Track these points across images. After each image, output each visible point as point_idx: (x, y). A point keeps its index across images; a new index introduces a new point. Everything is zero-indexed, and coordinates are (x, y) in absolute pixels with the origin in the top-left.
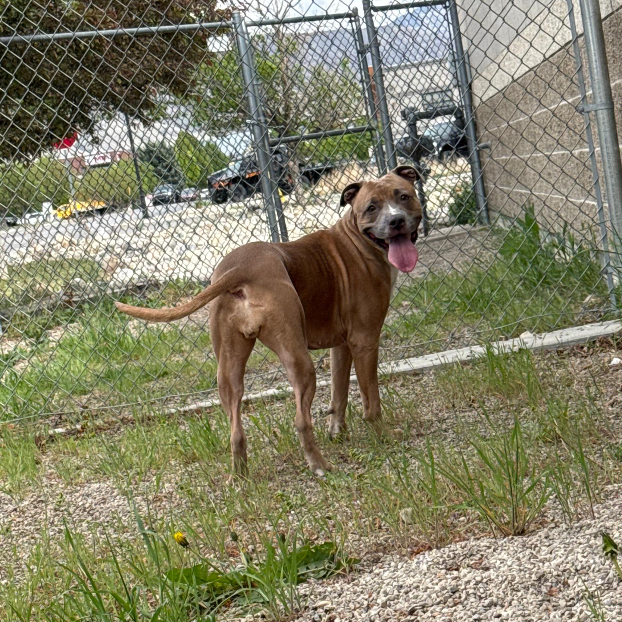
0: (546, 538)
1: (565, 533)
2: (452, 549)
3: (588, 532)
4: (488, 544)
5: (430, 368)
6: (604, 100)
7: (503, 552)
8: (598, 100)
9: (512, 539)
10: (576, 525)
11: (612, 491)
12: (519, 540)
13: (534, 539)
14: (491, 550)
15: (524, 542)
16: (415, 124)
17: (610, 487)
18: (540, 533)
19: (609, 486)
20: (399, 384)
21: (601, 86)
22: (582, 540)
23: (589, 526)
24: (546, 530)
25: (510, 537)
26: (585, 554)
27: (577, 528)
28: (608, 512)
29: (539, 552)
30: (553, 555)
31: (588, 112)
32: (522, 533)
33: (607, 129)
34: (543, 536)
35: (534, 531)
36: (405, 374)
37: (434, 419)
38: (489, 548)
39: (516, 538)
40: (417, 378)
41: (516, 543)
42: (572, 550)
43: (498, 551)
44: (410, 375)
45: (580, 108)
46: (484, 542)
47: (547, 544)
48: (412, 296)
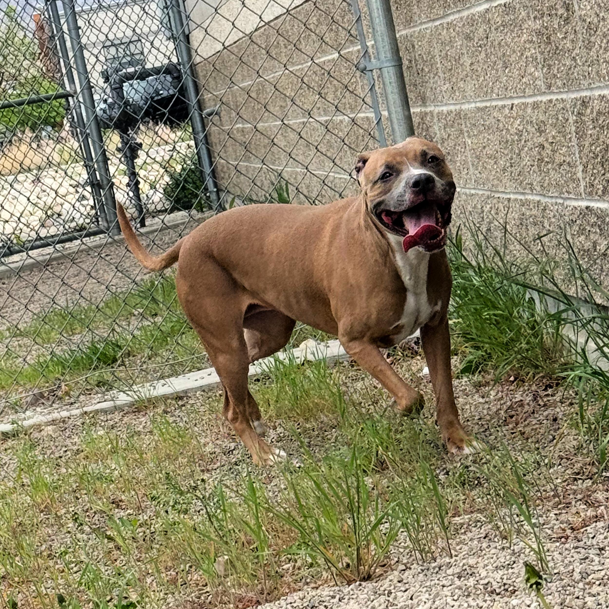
0: (399, 582)
1: (421, 575)
2: (289, 601)
3: (450, 572)
4: (332, 593)
5: (195, 390)
6: (389, 55)
7: (352, 601)
8: (382, 56)
9: (360, 585)
10: (433, 565)
11: (462, 525)
12: (369, 586)
13: (386, 584)
14: (337, 599)
15: (375, 588)
16: (121, 88)
17: (457, 520)
18: (390, 578)
19: (457, 518)
20: (160, 410)
21: (386, 39)
22: (445, 582)
23: (449, 565)
24: (396, 573)
25: (358, 583)
26: (455, 598)
27: (434, 568)
28: (466, 548)
29: (395, 598)
30: (415, 601)
31: (371, 71)
32: (368, 578)
33: (396, 90)
34: (395, 581)
35: (382, 575)
36: (165, 398)
37: (218, 450)
38: (333, 597)
39: (364, 584)
40: (180, 403)
41: (366, 591)
42: (437, 595)
43: (346, 601)
44: (172, 399)
45: (362, 66)
46: (326, 592)
47: (403, 589)
48: (145, 302)
